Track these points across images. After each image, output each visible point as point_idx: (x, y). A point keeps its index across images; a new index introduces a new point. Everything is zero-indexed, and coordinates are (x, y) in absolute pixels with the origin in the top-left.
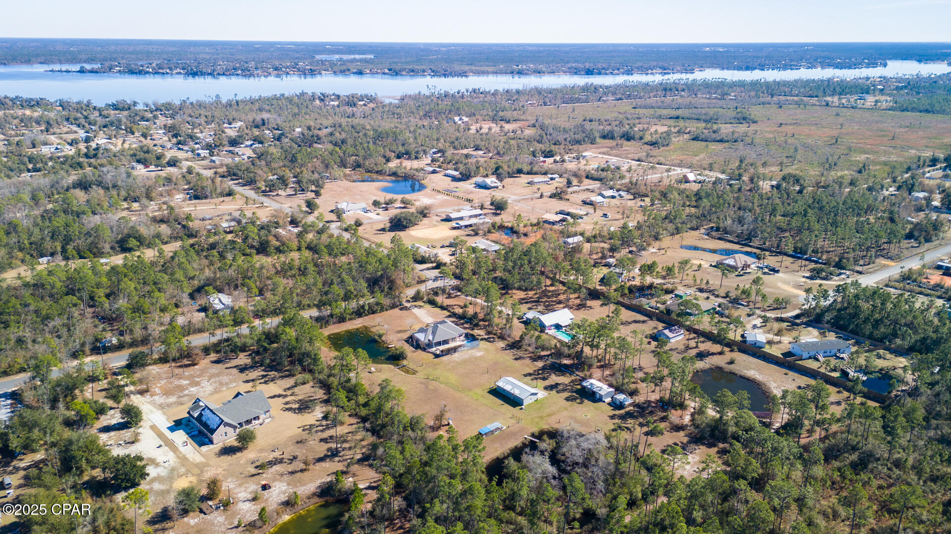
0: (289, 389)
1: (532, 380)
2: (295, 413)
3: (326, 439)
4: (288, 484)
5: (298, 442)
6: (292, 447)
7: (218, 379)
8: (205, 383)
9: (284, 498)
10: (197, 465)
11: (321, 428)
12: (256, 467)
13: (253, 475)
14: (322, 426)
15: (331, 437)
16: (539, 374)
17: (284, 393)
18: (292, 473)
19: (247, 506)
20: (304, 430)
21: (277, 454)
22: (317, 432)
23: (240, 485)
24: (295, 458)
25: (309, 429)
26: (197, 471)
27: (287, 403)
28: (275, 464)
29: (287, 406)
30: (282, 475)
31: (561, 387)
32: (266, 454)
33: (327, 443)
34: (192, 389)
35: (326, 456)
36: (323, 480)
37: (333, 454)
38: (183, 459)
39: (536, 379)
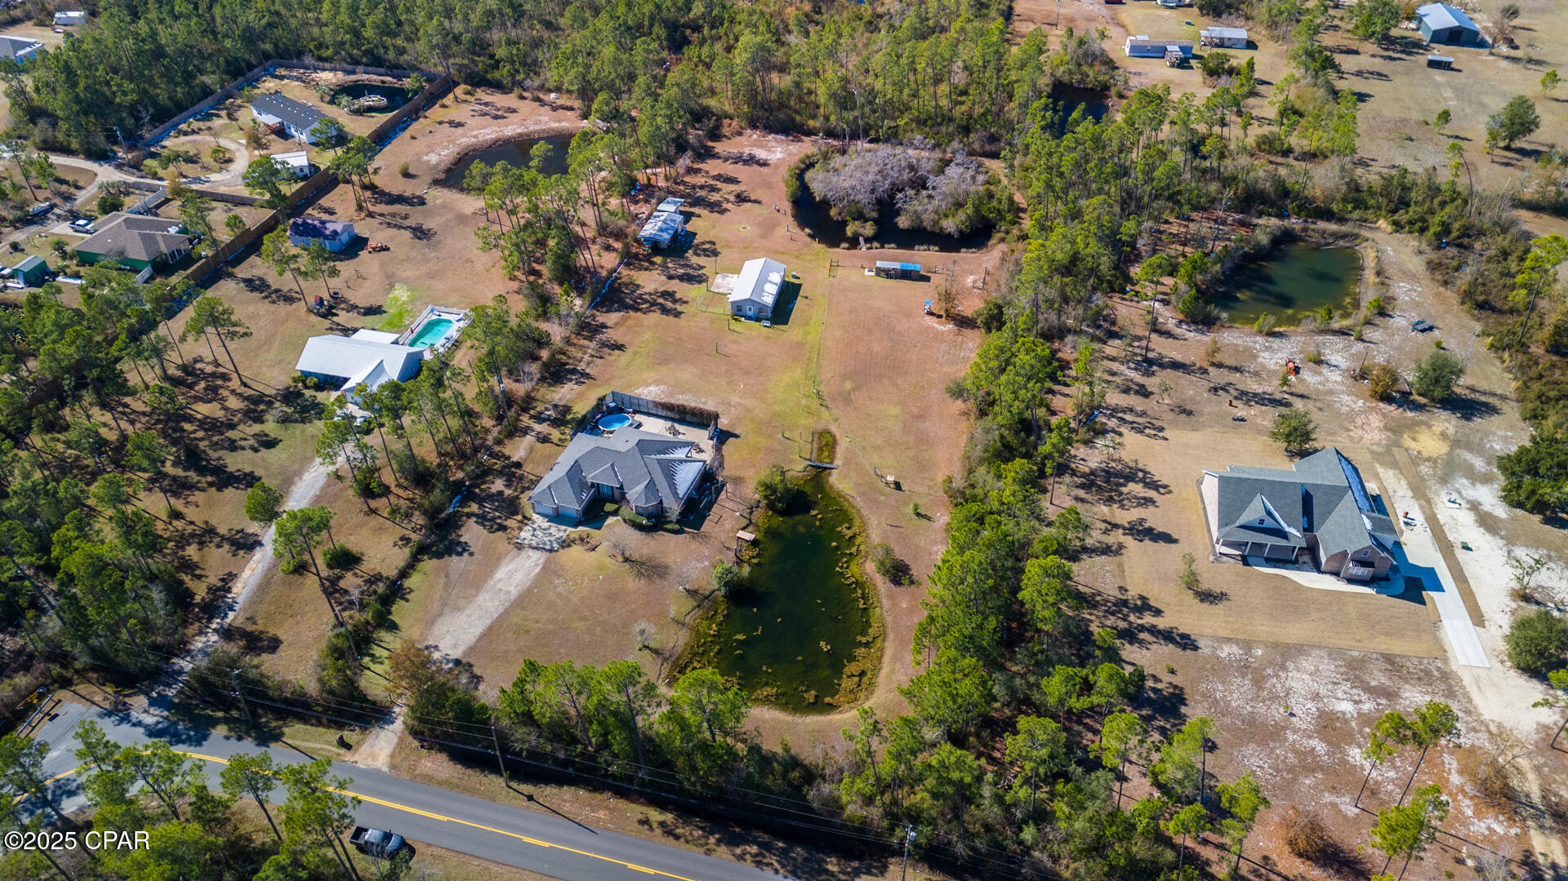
0: (1106, 550)
1: (685, 302)
2: (1145, 472)
3: (1137, 393)
4: (1255, 357)
5: (1189, 413)
6: (1206, 410)
7: (1261, 708)
8: (1305, 711)
9: (1276, 343)
10: (1395, 465)
11: (1128, 417)
12: (1288, 405)
13: (1302, 396)
14: (1122, 419)
15: (1126, 391)
16: (653, 304)
17: (1129, 541)
18: (1237, 369)
19: (1336, 358)
20: (1161, 429)
21: (1241, 411)
22: (1143, 414)
23: (1331, 392)
24: (1215, 390)
25: (1151, 428)
26: (1399, 455)
27: (1148, 501)
28: (1255, 395)
29: (1152, 494)
30: (1256, 374)
31: (681, 271)
32: (1259, 421)
33: (1143, 386)
34: (1346, 707)
35: (1162, 366)
36: (1199, 337)
37: (1148, 364)
38: (1419, 491)
39: (675, 301)
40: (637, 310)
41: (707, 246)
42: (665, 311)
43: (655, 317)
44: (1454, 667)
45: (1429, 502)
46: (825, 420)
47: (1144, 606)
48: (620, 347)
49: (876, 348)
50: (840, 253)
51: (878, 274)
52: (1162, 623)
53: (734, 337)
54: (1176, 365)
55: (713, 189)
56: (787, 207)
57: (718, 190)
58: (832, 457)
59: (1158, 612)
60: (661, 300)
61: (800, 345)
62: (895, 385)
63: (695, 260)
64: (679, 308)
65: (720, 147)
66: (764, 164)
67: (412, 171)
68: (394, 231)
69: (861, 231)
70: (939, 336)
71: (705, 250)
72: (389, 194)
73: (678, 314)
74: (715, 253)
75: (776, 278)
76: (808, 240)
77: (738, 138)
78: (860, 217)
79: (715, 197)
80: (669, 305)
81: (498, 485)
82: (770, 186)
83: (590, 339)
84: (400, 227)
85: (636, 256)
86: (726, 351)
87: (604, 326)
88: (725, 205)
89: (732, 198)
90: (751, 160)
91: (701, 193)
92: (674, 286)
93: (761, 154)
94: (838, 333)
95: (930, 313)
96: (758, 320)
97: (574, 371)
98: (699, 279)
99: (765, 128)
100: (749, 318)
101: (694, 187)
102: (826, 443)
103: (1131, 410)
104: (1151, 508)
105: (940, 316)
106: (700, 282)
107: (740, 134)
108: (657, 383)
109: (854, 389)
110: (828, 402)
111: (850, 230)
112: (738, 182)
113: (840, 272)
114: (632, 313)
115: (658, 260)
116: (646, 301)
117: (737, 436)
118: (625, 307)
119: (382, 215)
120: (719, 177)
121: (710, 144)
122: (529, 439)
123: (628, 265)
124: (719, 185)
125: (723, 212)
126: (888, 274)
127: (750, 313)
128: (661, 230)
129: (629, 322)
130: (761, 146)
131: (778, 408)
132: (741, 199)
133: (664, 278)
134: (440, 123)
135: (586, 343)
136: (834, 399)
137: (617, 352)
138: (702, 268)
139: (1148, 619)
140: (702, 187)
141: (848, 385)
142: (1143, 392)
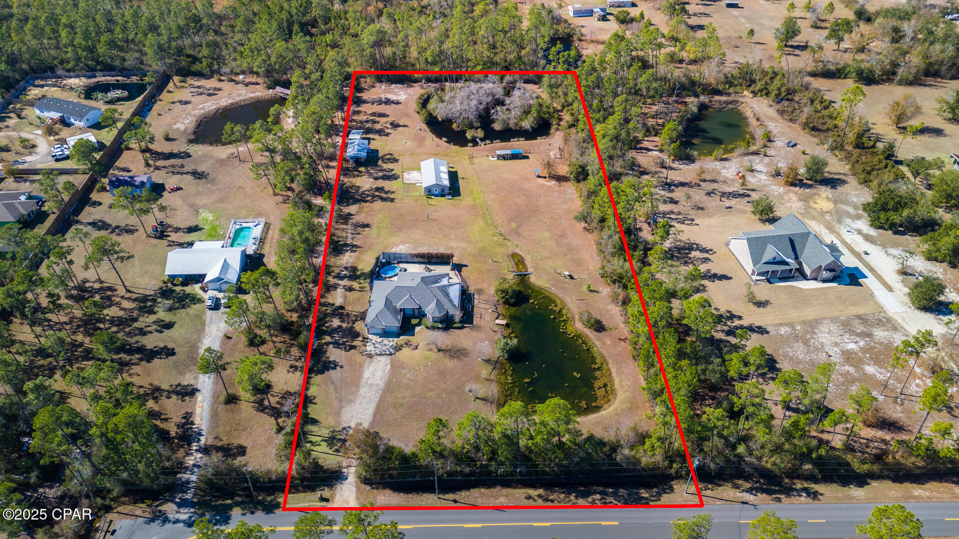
0: (698, 290)
1: (393, 192)
2: (697, 245)
3: (670, 202)
4: (720, 173)
5: (702, 209)
6: (710, 206)
7: (814, 356)
8: (835, 352)
9: (726, 164)
10: (813, 218)
11: (673, 216)
12: (749, 196)
13: (753, 190)
14: (670, 218)
15: (665, 202)
16: (374, 196)
17: (707, 283)
18: (714, 181)
19: (758, 167)
20: (693, 220)
22: (679, 213)
23: (765, 186)
24: (709, 194)
25: (687, 220)
26: (813, 213)
27: (706, 260)
28: (730, 193)
29: (706, 255)
30: (724, 182)
31: (381, 174)
32: (738, 206)
33: (671, 198)
34: (852, 346)
35: (677, 186)
36: (687, 167)
37: (668, 186)
38: (831, 230)
39: (386, 193)
40: (366, 201)
41: (388, 157)
42: (383, 199)
43: (378, 204)
44: (890, 315)
45: (838, 233)
46: (511, 247)
47: (732, 317)
48: (367, 226)
49: (519, 201)
50: (469, 149)
51: (498, 159)
52: (745, 322)
53: (433, 208)
54: (683, 184)
55: (375, 122)
56: (424, 127)
57: (378, 122)
58: (525, 267)
59: (740, 318)
60: (377, 193)
61: (474, 206)
62: (540, 220)
63: (385, 166)
64: (392, 196)
65: (365, 96)
66: (398, 103)
67: (171, 136)
68: (178, 177)
69: (476, 135)
70: (549, 188)
71: (388, 159)
72: (162, 153)
73: (392, 200)
74: (396, 161)
75: (444, 169)
76: (447, 144)
77: (374, 89)
78: (471, 127)
79: (378, 127)
80: (384, 195)
81: (336, 322)
82: (408, 115)
83: (346, 223)
84: (182, 174)
85: (347, 169)
86: (433, 217)
87: (350, 215)
88: (387, 131)
89: (389, 126)
90: (388, 102)
91: (369, 125)
92: (380, 183)
93: (392, 97)
94: (493, 196)
95: (539, 177)
96: (443, 195)
97: (346, 245)
98: (395, 177)
99: (388, 81)
100: (436, 196)
101: (361, 122)
102: (519, 261)
103: (672, 212)
104: (710, 263)
105: (545, 178)
106: (396, 179)
107: (374, 87)
108: (403, 243)
109: (518, 227)
110: (508, 237)
111: (469, 135)
112: (387, 116)
113: (475, 160)
114: (363, 204)
115: (362, 169)
116: (368, 196)
117: (466, 266)
118: (357, 201)
119: (164, 167)
120: (374, 114)
121: (358, 95)
122: (340, 291)
123: (345, 175)
124: (377, 119)
125: (387, 135)
126: (504, 157)
127: (436, 193)
128: (359, 151)
129: (365, 210)
130: (390, 93)
131: (481, 245)
132: (395, 125)
133: (372, 180)
134: (173, 103)
135: (344, 226)
136: (510, 235)
137: (367, 229)
138: (392, 170)
139: (737, 323)
140: (367, 122)
141: (514, 225)
142: (674, 202)
